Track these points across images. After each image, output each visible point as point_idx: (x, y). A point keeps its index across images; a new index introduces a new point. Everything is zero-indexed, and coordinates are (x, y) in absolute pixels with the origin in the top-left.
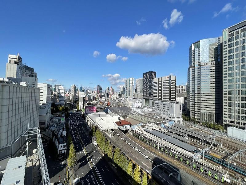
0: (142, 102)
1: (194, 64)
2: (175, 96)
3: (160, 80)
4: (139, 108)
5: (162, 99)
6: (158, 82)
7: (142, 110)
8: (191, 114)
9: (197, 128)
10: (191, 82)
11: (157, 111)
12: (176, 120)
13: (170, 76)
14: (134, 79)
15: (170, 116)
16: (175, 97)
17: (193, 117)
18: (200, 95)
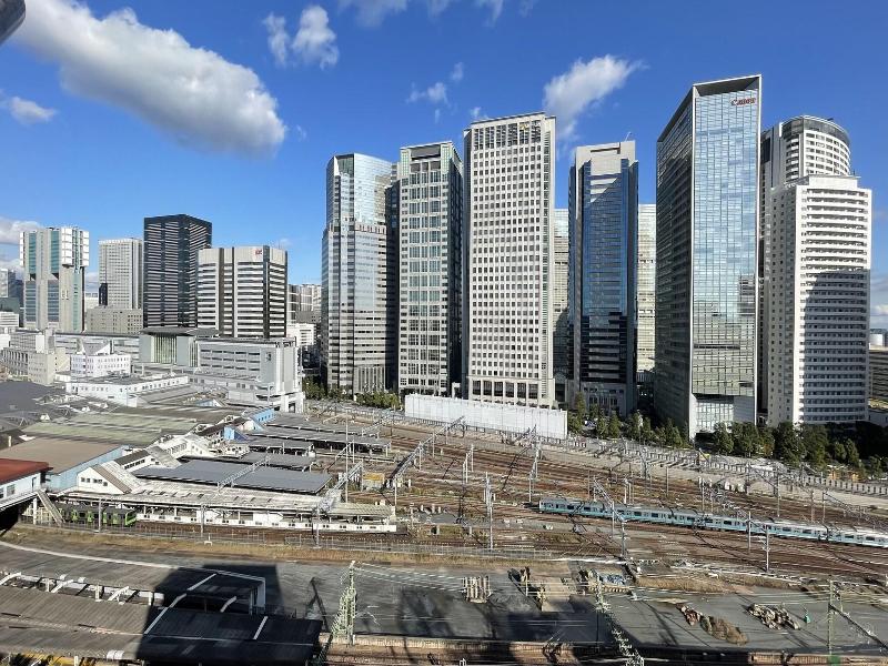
0: (136, 350)
1: (339, 220)
2: (285, 319)
3: (228, 260)
4: (113, 378)
5: (236, 333)
6: (217, 263)
7: (133, 386)
8: (330, 374)
9: (343, 415)
10: (331, 275)
11: (211, 382)
12: (284, 402)
13: (267, 250)
14: (86, 234)
15: (263, 393)
16: (285, 325)
17: (334, 384)
18: (353, 318)
